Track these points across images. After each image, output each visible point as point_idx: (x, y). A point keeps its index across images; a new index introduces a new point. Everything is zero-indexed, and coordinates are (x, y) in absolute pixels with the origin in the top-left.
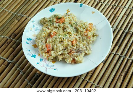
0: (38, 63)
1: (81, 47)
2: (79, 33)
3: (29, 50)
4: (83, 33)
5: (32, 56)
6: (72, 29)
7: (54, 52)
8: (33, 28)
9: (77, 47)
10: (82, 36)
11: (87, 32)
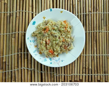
0: (51, 63)
1: (69, 41)
2: (62, 32)
3: (40, 59)
4: (65, 31)
5: (45, 61)
6: (57, 32)
7: (56, 52)
8: (31, 43)
9: (67, 42)
10: (64, 33)
11: (66, 29)
